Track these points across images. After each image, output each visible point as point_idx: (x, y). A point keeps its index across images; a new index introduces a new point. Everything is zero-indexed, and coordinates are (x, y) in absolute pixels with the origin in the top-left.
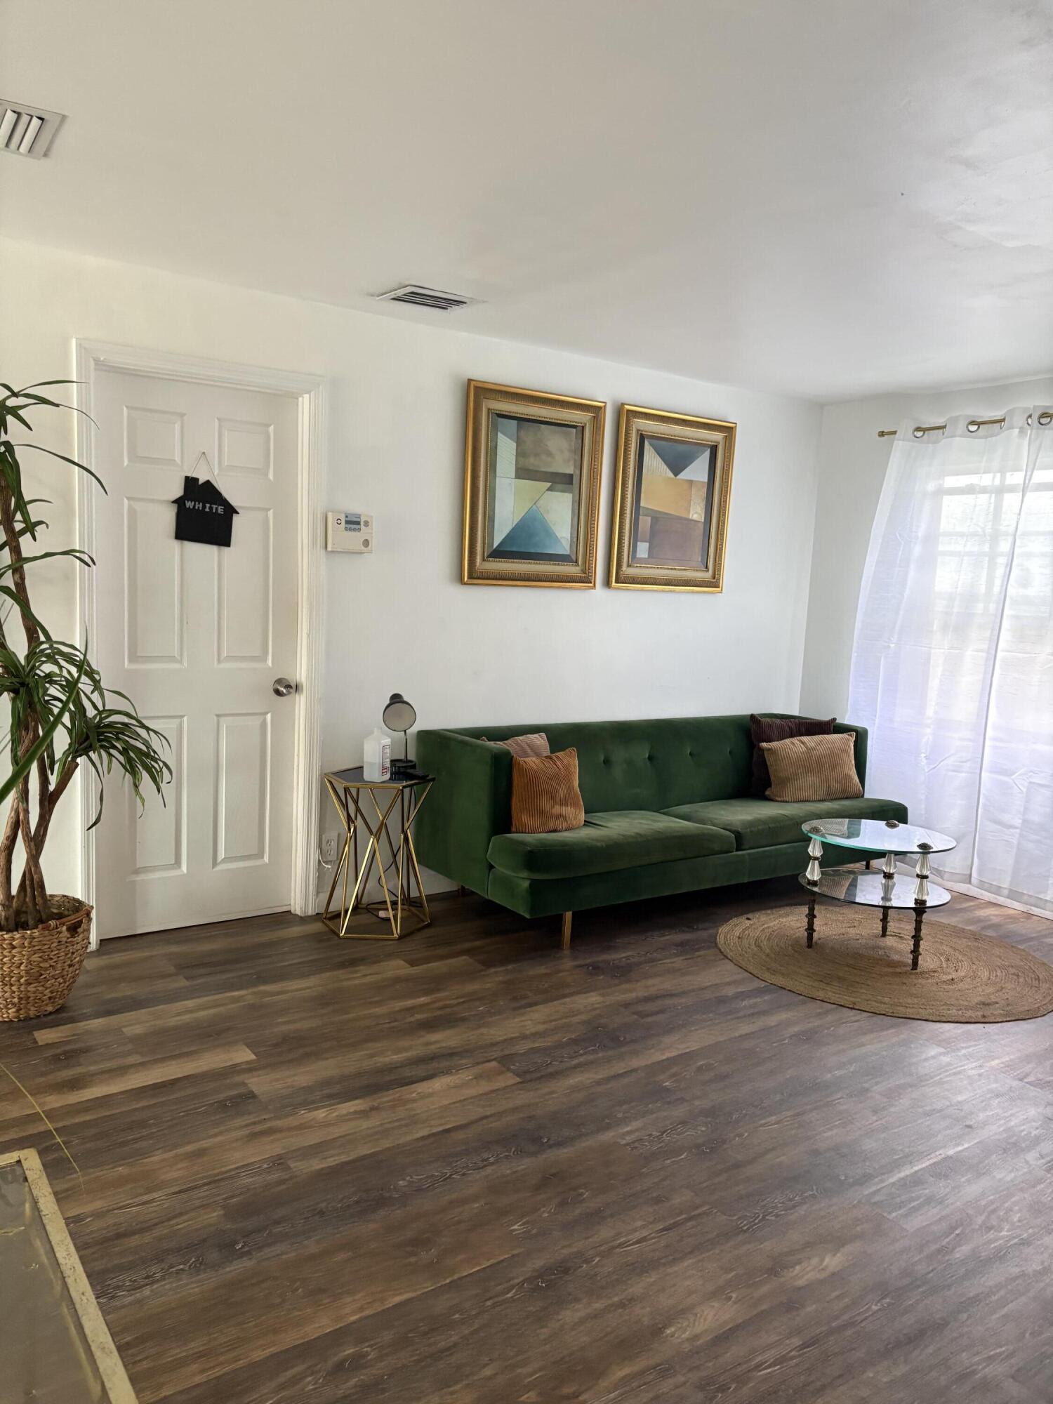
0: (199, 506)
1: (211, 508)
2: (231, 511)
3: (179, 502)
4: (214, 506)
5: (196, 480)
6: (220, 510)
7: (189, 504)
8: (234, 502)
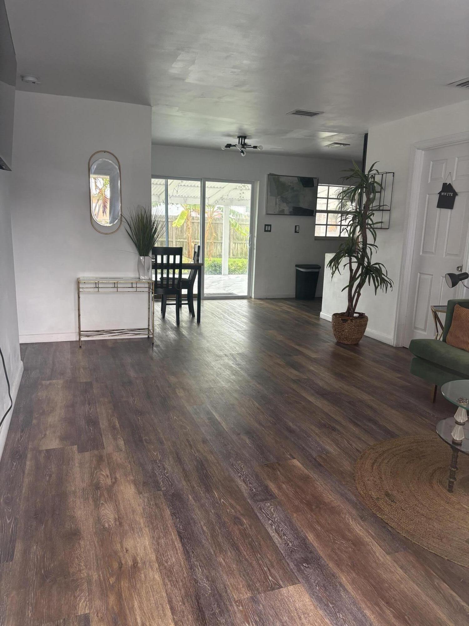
0: (445, 194)
1: (449, 194)
2: (455, 194)
3: (440, 193)
4: (450, 193)
5: (446, 184)
6: (452, 194)
7: (443, 194)
8: (457, 191)
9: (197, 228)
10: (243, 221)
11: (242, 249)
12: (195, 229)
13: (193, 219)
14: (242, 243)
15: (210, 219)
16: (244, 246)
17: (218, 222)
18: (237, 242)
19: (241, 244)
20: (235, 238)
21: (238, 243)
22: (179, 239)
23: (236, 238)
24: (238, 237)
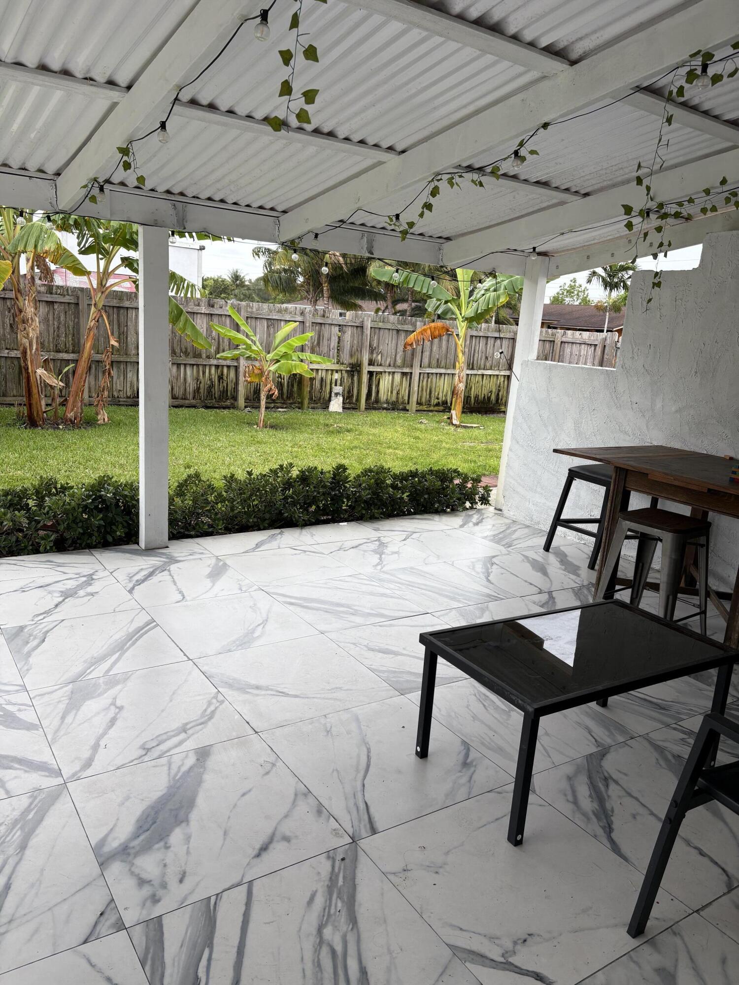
9: (62, 318)
10: (199, 305)
11: (198, 379)
12: (56, 323)
13: (51, 293)
14: (198, 365)
15: (99, 294)
16: (204, 373)
17: (127, 304)
18: (183, 360)
19: (195, 367)
20: (178, 351)
21: (185, 365)
22: (7, 349)
23: (181, 350)
24: (186, 349)
